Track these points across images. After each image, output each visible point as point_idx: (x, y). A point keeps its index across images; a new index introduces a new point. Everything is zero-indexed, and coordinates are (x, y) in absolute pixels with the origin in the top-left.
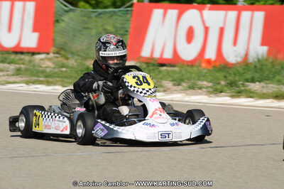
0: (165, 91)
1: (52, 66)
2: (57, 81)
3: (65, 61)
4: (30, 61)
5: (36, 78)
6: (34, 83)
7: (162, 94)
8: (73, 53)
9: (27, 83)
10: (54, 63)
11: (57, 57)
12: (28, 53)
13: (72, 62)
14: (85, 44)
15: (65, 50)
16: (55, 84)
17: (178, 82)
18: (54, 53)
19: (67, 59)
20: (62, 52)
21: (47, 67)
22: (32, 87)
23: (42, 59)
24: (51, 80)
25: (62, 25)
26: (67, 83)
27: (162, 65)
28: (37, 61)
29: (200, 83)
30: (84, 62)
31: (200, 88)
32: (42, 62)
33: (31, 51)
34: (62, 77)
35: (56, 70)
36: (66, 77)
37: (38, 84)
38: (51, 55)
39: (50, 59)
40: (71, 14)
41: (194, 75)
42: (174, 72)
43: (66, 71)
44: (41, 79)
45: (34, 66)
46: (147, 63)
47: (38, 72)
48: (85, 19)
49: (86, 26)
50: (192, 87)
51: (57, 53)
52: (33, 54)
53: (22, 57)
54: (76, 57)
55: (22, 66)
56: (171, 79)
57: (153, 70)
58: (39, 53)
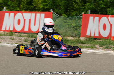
0: (96, 49)
7: (95, 50)
14: (64, 30)
17: (101, 46)
27: (95, 39)
29: (110, 46)
31: (110, 48)
40: (59, 19)
41: (108, 43)
42: (100, 41)
46: (89, 38)
48: (65, 20)
50: (107, 48)
56: (99, 44)
57: (92, 41)
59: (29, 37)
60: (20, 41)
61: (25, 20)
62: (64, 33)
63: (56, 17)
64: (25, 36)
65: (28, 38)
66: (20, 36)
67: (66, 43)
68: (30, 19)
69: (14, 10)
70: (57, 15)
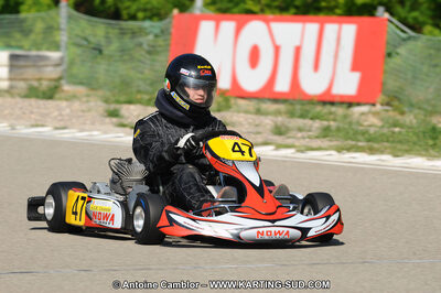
1: (379, 123)
2: (386, 148)
3: (399, 117)
4: (345, 116)
5: (354, 143)
6: (349, 149)
8: (412, 105)
9: (339, 150)
10: (382, 120)
11: (387, 111)
12: (342, 103)
13: (409, 118)
14: (431, 90)
15: (399, 100)
16: (382, 152)
18: (382, 105)
19: (402, 113)
20: (396, 103)
21: (370, 126)
22: (347, 157)
23: (363, 114)
24: (376, 145)
25: (396, 60)
26: (400, 150)
28: (356, 116)
30: (428, 119)
32: (363, 117)
33: (347, 100)
34: (393, 142)
35: (385, 131)
36: (400, 142)
37: (356, 151)
38: (378, 107)
39: (375, 114)
40: (411, 44)
43: (400, 133)
44: (360, 144)
45: (350, 123)
47: (356, 133)
48: (432, 52)
49: (434, 62)
51: (388, 104)
52: (350, 105)
53: (333, 109)
54: (417, 111)
55: (332, 123)
58: (359, 104)
59: (291, 114)
60: (259, 133)
61: (277, 49)
62: (427, 101)
63: (399, 36)
64: (278, 113)
65: (288, 120)
66: (258, 112)
67: (437, 141)
68: (298, 44)
69: (235, 10)
70: (403, 31)
